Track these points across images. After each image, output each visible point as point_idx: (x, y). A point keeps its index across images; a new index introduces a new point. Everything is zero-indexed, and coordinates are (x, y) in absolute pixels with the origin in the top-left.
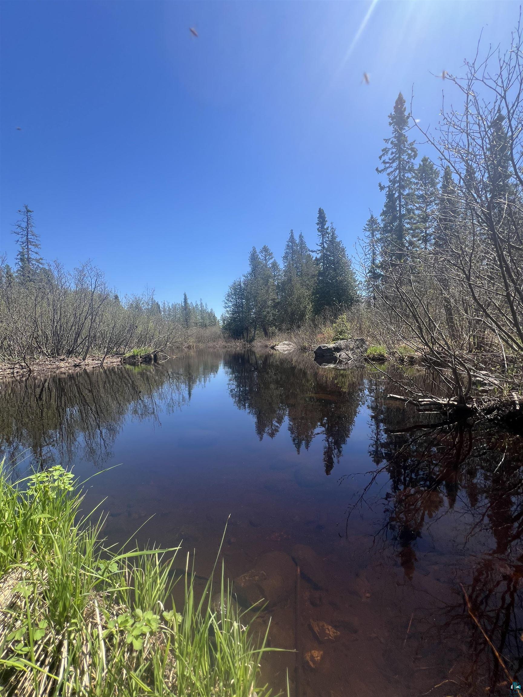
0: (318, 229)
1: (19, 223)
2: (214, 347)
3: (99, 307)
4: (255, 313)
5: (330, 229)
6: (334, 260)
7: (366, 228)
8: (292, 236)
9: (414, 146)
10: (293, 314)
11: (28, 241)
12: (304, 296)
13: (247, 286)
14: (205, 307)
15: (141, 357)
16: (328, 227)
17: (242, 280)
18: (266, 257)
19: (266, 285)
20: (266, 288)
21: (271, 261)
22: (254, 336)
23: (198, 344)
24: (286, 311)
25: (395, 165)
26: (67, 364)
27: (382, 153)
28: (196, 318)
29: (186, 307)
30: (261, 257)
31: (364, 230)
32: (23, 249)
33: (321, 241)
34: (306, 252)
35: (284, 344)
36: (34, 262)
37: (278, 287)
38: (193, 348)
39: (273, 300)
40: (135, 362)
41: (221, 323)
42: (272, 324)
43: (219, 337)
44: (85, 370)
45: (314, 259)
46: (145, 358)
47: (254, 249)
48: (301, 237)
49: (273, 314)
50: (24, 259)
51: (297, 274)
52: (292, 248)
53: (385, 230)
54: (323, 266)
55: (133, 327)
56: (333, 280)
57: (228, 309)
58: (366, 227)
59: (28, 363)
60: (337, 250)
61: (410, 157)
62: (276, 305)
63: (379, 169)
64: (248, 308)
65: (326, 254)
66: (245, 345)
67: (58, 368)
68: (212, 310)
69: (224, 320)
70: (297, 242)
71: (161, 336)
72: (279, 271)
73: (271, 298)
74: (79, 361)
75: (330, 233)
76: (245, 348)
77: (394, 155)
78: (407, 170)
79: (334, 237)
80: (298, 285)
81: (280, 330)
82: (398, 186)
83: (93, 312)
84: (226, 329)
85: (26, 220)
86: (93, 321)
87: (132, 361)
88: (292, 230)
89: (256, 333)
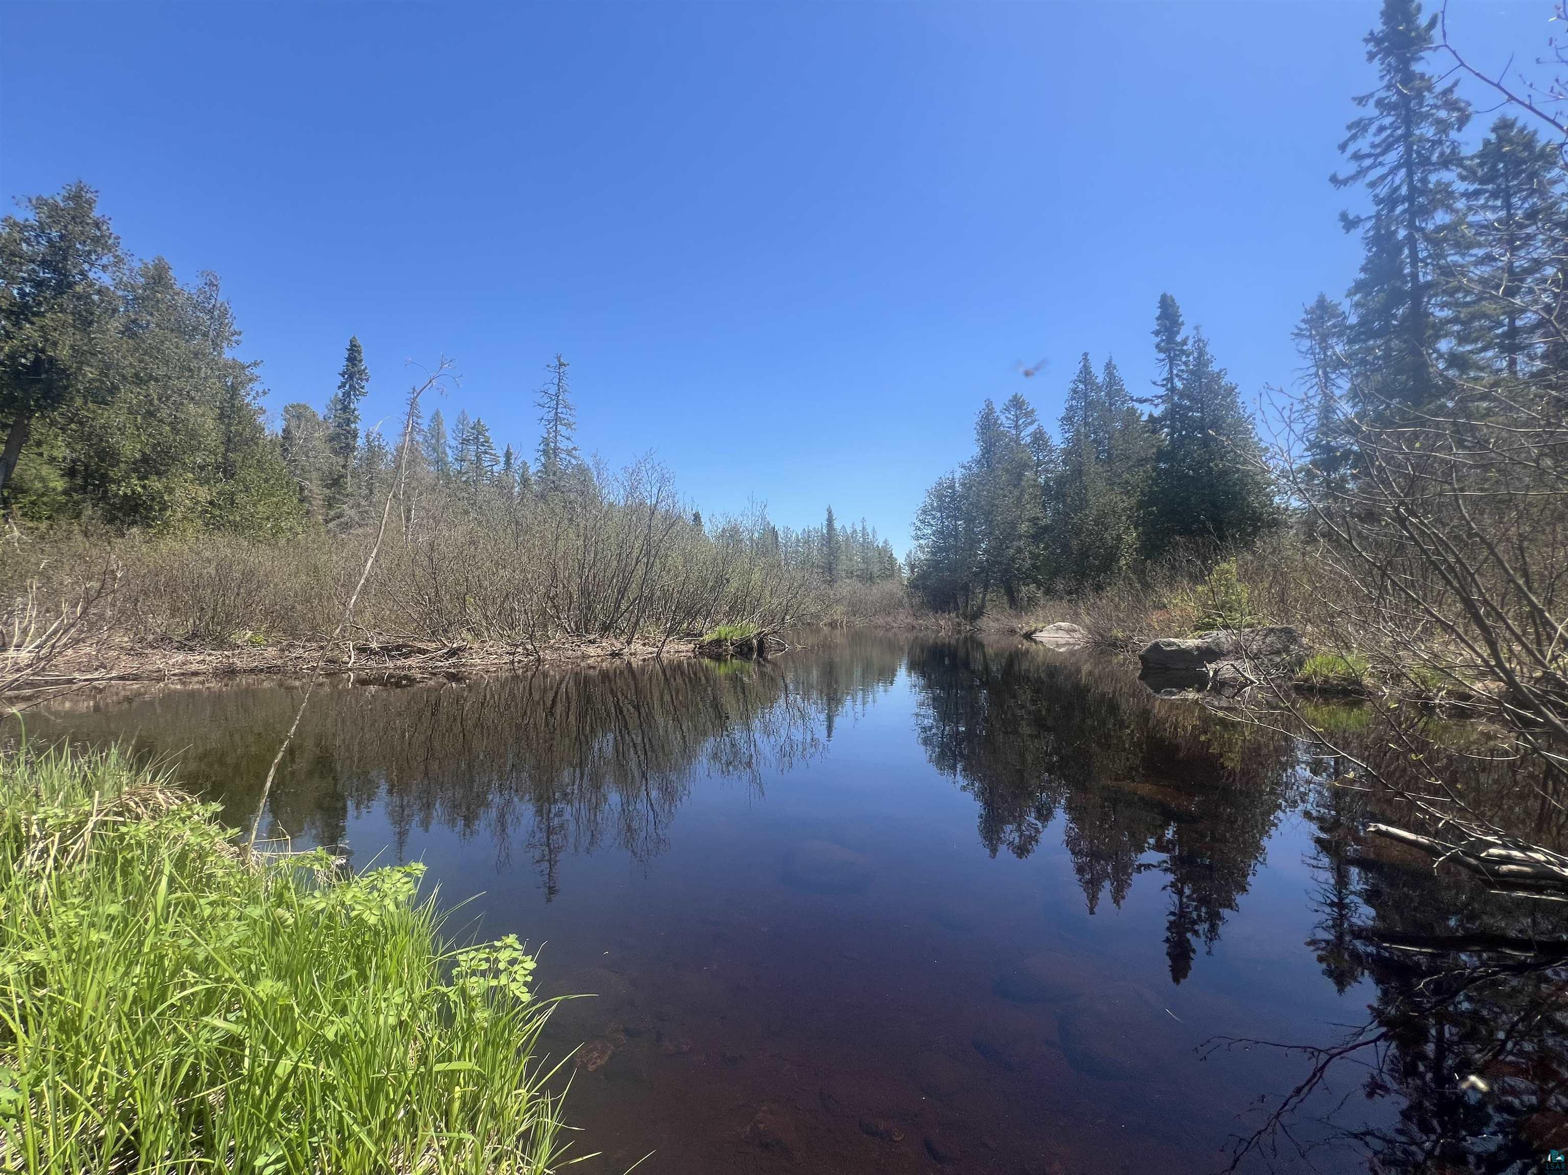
0: (1157, 346)
1: (546, 387)
2: (888, 628)
3: (661, 541)
4: (986, 551)
5: (1190, 342)
6: (1202, 419)
7: (1301, 330)
8: (1086, 370)
9: (1455, 96)
10: (1084, 554)
11: (557, 419)
12: (1114, 512)
13: (970, 488)
14: (871, 537)
15: (732, 644)
16: (1187, 338)
17: (958, 475)
18: (1017, 421)
19: (1015, 486)
20: (1016, 493)
21: (1031, 429)
22: (983, 606)
23: (852, 618)
24: (1066, 547)
25: (1392, 157)
26: (599, 650)
27: (1348, 134)
28: (851, 560)
29: (830, 537)
30: (1005, 420)
31: (1297, 335)
32: (549, 433)
33: (1165, 375)
34: (1123, 403)
35: (1059, 629)
36: (563, 456)
37: (1046, 489)
38: (842, 627)
39: (1034, 520)
40: (720, 655)
41: (906, 573)
42: (1028, 577)
43: (900, 604)
44: (629, 663)
45: (1145, 418)
46: (740, 646)
47: (989, 404)
48: (1109, 367)
49: (1030, 552)
50: (549, 451)
51: (1097, 458)
52: (1086, 396)
53: (1364, 331)
54: (1171, 434)
55: (721, 581)
56: (1201, 468)
57: (922, 541)
58: (1303, 326)
59: (537, 644)
60: (1211, 392)
61: (1443, 126)
62: (1039, 534)
63: (1341, 176)
64: (971, 539)
65: (1180, 406)
66: (959, 624)
67: (585, 657)
68: (886, 542)
69: (912, 567)
70: (1100, 380)
71: (775, 601)
72: (1051, 451)
73: (1027, 515)
74: (619, 645)
75: (1192, 353)
76: (959, 632)
77: (1389, 132)
78: (1434, 164)
79: (1202, 362)
80: (1101, 485)
81: (1048, 592)
82: (1405, 211)
83: (650, 551)
84: (916, 587)
85: (556, 381)
86: (649, 566)
87: (715, 650)
88: (1086, 354)
89: (988, 597)
